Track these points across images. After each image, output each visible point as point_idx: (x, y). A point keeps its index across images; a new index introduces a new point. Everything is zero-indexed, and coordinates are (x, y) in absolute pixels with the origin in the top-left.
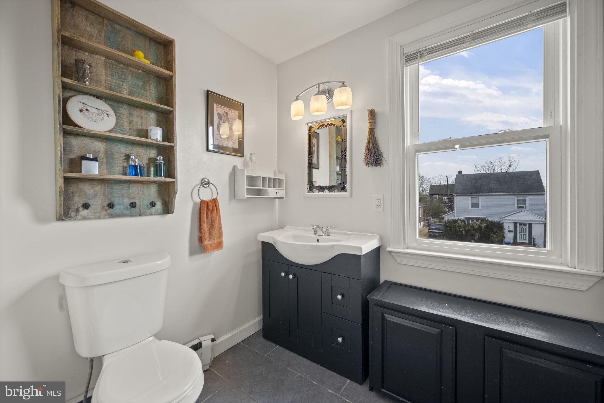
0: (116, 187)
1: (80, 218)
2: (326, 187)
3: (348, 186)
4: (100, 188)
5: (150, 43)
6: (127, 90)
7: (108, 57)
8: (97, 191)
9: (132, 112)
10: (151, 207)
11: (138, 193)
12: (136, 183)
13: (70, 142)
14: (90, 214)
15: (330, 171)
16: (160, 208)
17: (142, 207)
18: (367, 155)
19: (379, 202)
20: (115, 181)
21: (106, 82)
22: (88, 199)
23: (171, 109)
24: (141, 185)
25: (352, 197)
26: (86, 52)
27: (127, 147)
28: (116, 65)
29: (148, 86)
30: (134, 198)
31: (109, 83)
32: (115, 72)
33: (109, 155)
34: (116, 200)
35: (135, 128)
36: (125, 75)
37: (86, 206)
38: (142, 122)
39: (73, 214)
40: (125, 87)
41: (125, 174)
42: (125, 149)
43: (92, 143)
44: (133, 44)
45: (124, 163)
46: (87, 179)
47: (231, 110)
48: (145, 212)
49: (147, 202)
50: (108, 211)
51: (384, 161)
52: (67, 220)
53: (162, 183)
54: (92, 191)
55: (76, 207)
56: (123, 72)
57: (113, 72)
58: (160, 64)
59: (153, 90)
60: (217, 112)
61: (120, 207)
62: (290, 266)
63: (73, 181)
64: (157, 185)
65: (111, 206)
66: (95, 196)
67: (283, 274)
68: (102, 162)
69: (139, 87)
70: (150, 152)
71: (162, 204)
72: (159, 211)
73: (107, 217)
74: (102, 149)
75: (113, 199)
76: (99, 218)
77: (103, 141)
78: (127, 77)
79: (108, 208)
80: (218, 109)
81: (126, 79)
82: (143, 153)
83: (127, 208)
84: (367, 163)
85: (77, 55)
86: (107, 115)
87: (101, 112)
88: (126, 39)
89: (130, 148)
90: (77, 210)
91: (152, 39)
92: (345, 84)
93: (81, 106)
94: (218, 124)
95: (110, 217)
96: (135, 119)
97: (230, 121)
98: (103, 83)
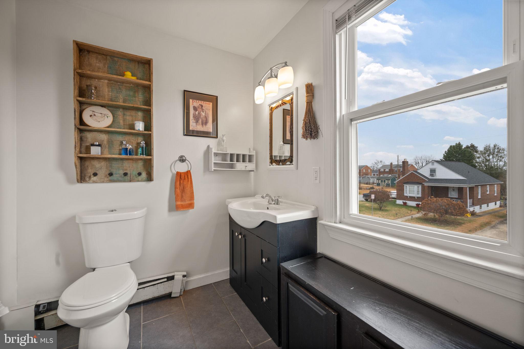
0: (114, 163)
1: (91, 182)
2: (281, 160)
3: (294, 159)
4: (104, 163)
5: (138, 65)
6: (122, 99)
7: (109, 80)
8: (102, 165)
9: (126, 113)
10: (138, 176)
11: (129, 167)
12: (127, 160)
13: (86, 135)
14: (98, 179)
16: (145, 177)
17: (132, 176)
18: (303, 128)
19: (316, 174)
20: (114, 159)
21: (109, 96)
22: (97, 170)
23: (149, 108)
24: (131, 161)
25: (297, 169)
26: (96, 79)
27: (122, 136)
28: (115, 84)
29: (137, 94)
30: (126, 170)
31: (110, 96)
32: (114, 89)
33: (110, 143)
34: (114, 171)
35: (127, 124)
36: (121, 89)
37: (95, 174)
38: (132, 119)
39: (87, 179)
40: (121, 97)
41: (120, 154)
42: (120, 138)
43: (99, 135)
44: (126, 68)
45: (120, 147)
46: (96, 158)
47: (206, 102)
48: (134, 179)
49: (135, 173)
50: (109, 178)
51: (320, 134)
52: (84, 183)
53: (146, 160)
54: (99, 165)
55: (89, 175)
56: (119, 87)
57: (113, 88)
58: (146, 78)
59: (140, 97)
60: (193, 105)
61: (117, 176)
62: (241, 228)
63: (87, 159)
64: (143, 161)
65: (111, 174)
66: (101, 168)
67: (236, 234)
68: (106, 147)
69: (130, 95)
70: (138, 139)
71: (146, 174)
72: (144, 179)
73: (108, 182)
74: (106, 139)
75: (112, 170)
76: (103, 182)
77: (106, 134)
78: (122, 91)
79: (109, 176)
80: (193, 103)
81: (121, 92)
82: (133, 140)
83: (121, 176)
84: (303, 137)
85: (91, 82)
86: (107, 116)
87: (104, 115)
88: (121, 66)
89: (124, 137)
90: (90, 177)
91: (140, 62)
92: (287, 64)
93: (91, 113)
94: (194, 114)
95: (110, 182)
96: (128, 118)
97: (205, 111)
98: (107, 97)
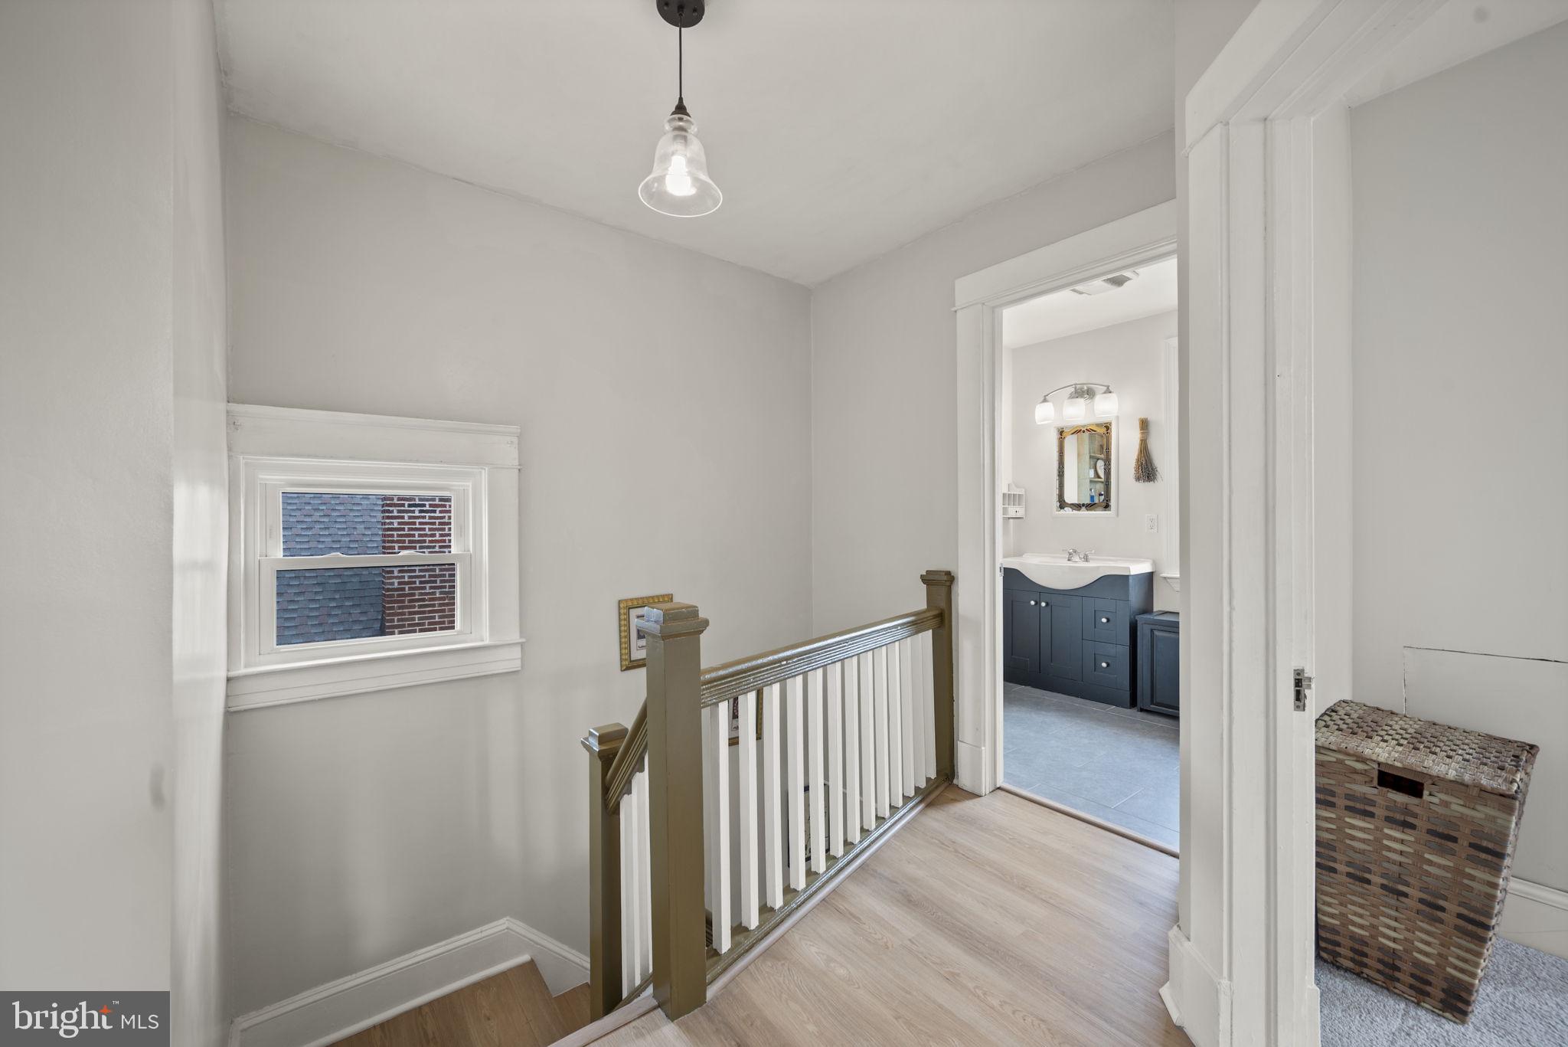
2: (1083, 505)
3: (1113, 503)
15: (1079, 477)
18: (1137, 470)
19: (1152, 523)
25: (1118, 515)
51: (1158, 476)
62: (1042, 591)
67: (1033, 603)
84: (1138, 479)
92: (1110, 389)
